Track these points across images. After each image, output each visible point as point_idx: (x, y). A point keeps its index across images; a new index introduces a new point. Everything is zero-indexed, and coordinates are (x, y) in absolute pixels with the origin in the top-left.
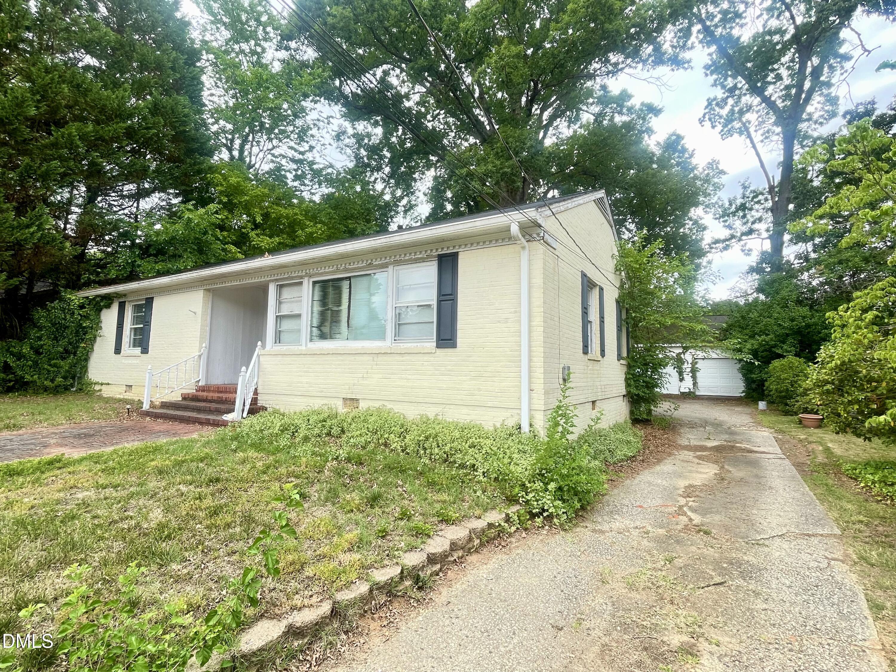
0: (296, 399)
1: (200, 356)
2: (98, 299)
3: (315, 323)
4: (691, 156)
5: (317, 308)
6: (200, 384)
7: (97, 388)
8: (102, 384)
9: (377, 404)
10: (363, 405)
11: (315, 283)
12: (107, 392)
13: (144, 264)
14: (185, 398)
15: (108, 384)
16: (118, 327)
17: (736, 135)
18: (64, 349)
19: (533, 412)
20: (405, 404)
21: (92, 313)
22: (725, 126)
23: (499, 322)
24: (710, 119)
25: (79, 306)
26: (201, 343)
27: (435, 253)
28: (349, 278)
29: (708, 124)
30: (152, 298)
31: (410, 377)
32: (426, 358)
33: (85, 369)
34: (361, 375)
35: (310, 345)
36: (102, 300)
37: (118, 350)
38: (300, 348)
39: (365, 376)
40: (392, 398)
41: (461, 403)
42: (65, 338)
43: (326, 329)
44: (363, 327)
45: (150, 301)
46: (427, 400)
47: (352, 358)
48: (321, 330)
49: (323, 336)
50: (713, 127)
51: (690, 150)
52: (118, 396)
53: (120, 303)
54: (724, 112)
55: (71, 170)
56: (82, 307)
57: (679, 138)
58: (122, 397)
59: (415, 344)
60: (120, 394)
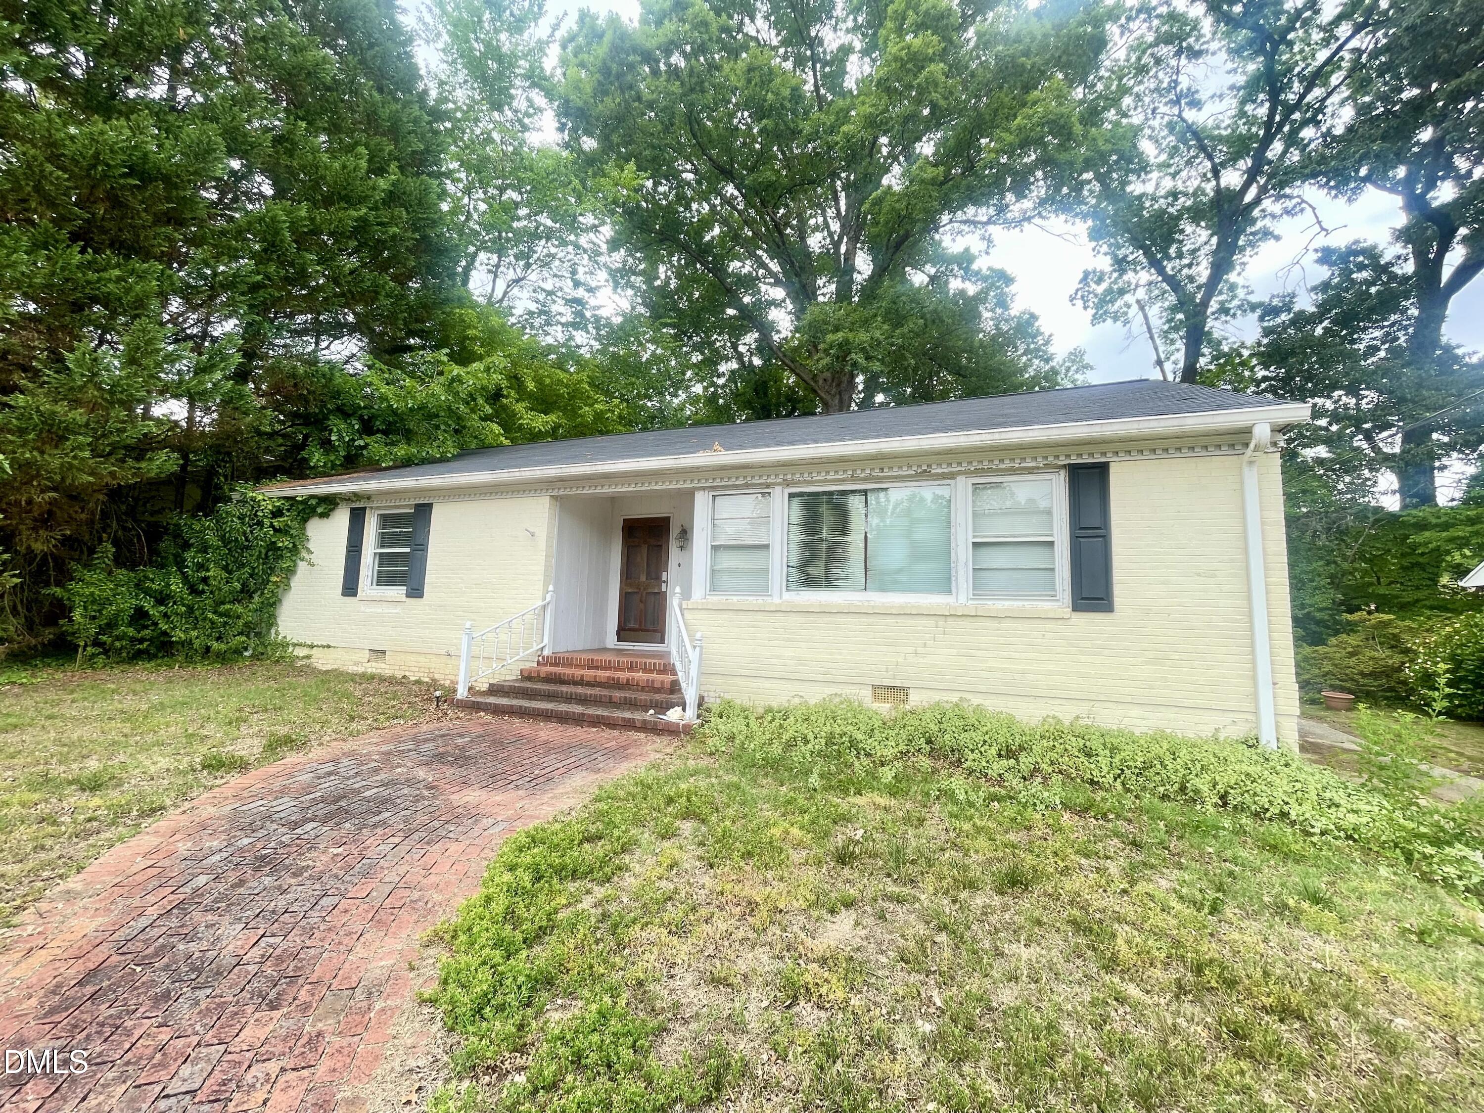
0: (767, 684)
1: (544, 608)
2: (313, 502)
3: (794, 561)
4: (1047, 343)
5: (797, 537)
6: (546, 653)
7: (300, 652)
8: (312, 647)
9: (954, 698)
10: (916, 699)
11: (792, 496)
12: (323, 661)
13: (376, 446)
14: (527, 677)
15: (329, 647)
16: (348, 551)
17: (1109, 321)
18: (244, 585)
19: (1280, 719)
20: (1010, 698)
21: (295, 524)
22: (1098, 307)
23: (1199, 575)
24: (1083, 297)
25: (272, 513)
26: (546, 584)
27: (1063, 461)
28: (865, 492)
29: (1079, 303)
30: (430, 506)
31: (1017, 655)
32: (1050, 626)
33: (271, 621)
34: (911, 650)
35: (787, 596)
36: (318, 504)
37: (350, 588)
38: (769, 599)
39: (920, 650)
40: (982, 688)
41: (1129, 699)
42: (243, 565)
43: (818, 570)
44: (899, 571)
45: (423, 511)
46: (1058, 693)
47: (891, 620)
48: (804, 572)
49: (810, 582)
50: (1085, 308)
51: (1047, 334)
52: (351, 669)
53: (353, 510)
54: (1100, 289)
55: (270, 279)
56: (277, 513)
57: (1033, 317)
58: (360, 670)
59: (1020, 603)
60: (356, 664)
